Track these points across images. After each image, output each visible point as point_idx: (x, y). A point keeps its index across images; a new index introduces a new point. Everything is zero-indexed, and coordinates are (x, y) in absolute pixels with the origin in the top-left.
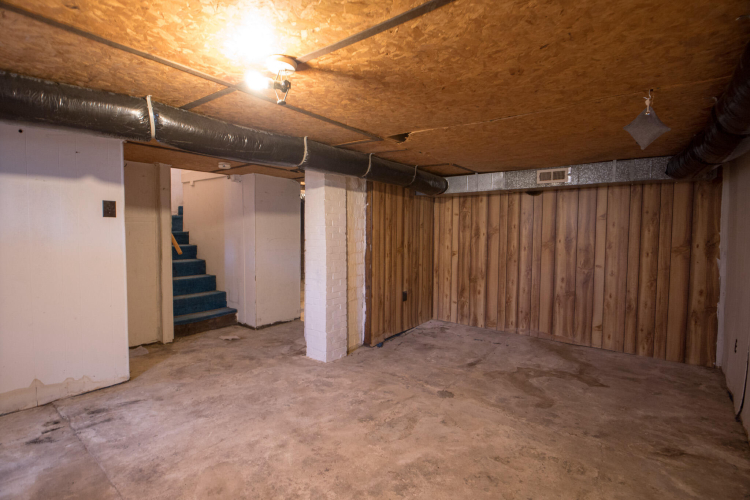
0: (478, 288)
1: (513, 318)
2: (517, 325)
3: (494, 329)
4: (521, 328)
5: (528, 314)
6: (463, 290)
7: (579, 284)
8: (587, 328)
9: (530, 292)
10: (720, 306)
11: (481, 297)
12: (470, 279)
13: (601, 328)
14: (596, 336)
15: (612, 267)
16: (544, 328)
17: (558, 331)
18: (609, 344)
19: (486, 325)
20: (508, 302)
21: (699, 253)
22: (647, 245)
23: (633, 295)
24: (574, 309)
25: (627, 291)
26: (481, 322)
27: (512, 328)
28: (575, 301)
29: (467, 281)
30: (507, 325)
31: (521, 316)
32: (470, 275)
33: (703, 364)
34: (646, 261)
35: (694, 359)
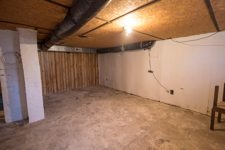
0: (54, 81)
1: (65, 87)
2: (66, 89)
3: (60, 92)
4: (67, 89)
5: (69, 85)
6: (48, 83)
7: (80, 75)
8: (82, 84)
9: (69, 79)
10: (99, 75)
11: (55, 84)
12: (50, 79)
13: (84, 83)
14: (83, 85)
15: (85, 71)
16: (73, 87)
17: (76, 87)
18: (86, 86)
19: (57, 92)
20: (63, 83)
21: (96, 66)
22: (90, 65)
23: (88, 76)
24: (79, 81)
25: (88, 75)
26: (56, 91)
27: (65, 90)
28: (79, 79)
29: (49, 80)
30: (64, 89)
31: (67, 86)
32: (50, 77)
33: (98, 85)
34: (90, 68)
35: (97, 85)
